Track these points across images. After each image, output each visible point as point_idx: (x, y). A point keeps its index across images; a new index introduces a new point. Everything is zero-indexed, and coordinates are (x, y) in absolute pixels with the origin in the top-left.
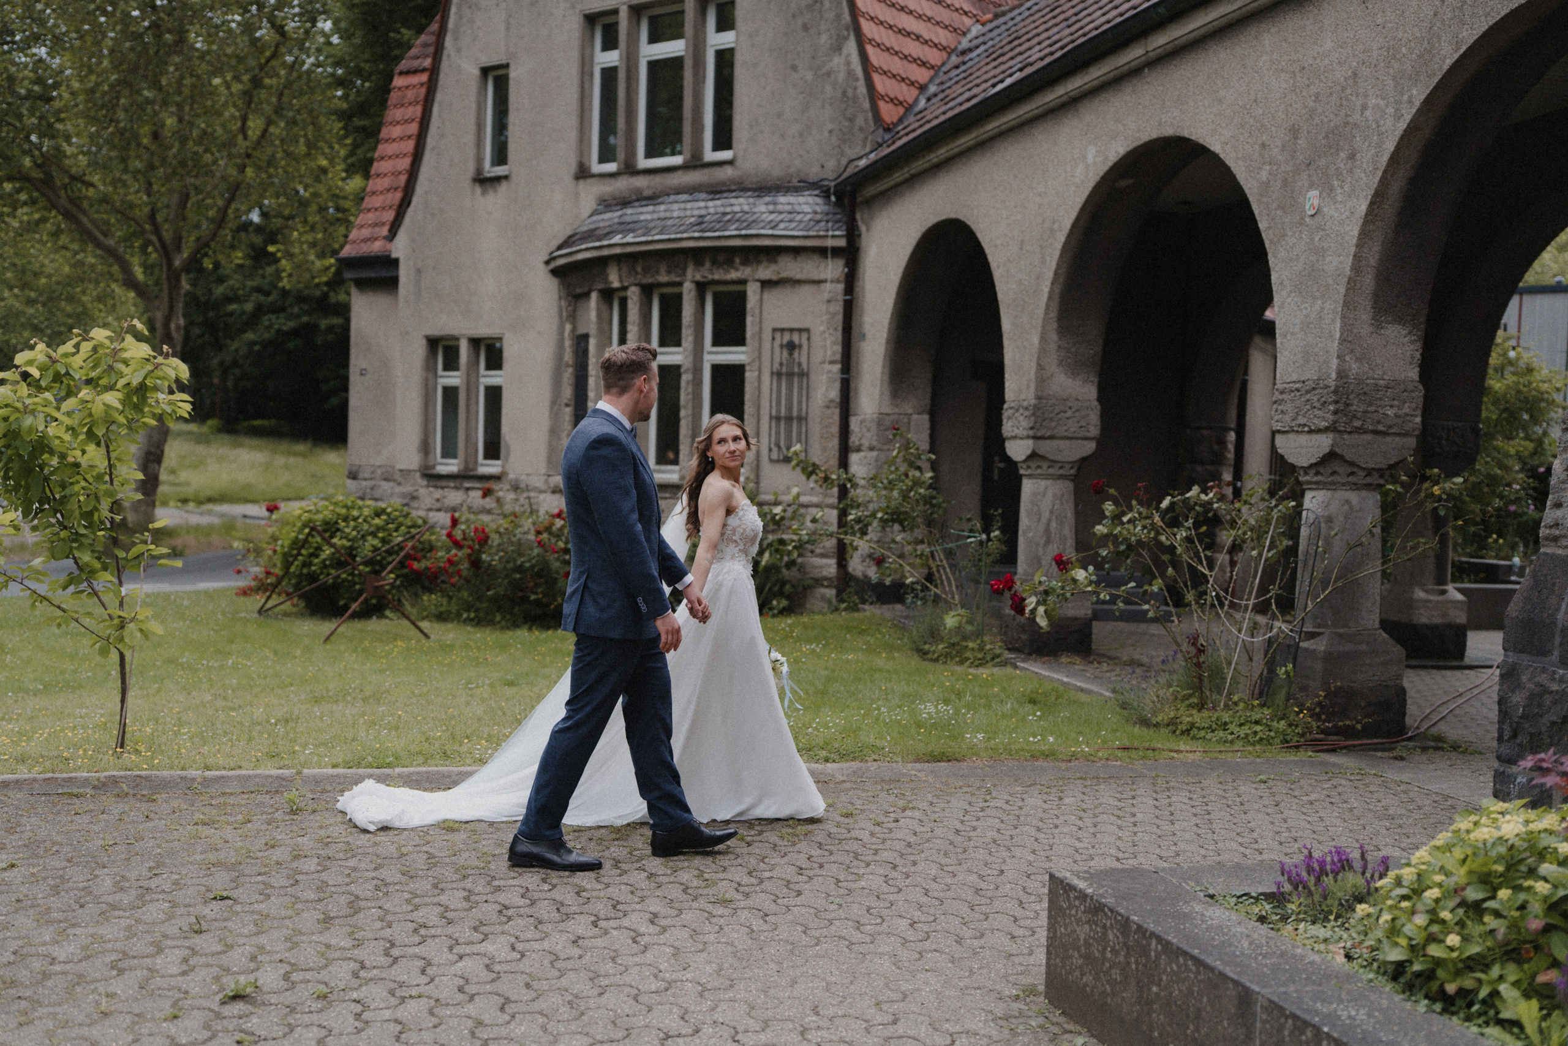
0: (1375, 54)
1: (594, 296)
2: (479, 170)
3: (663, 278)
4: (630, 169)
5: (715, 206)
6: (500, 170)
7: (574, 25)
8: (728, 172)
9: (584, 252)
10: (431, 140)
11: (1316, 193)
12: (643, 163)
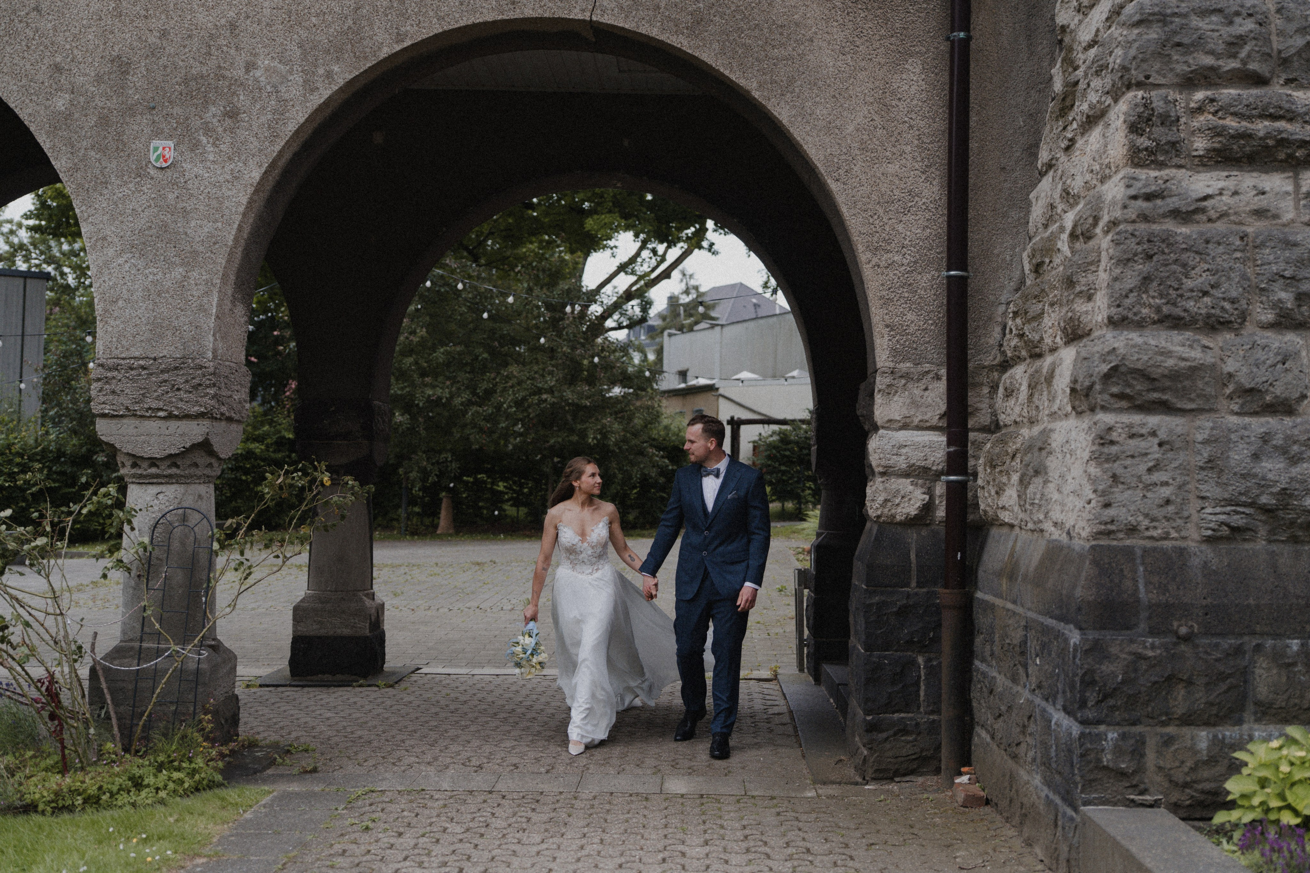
0: (267, 12)
11: (171, 144)
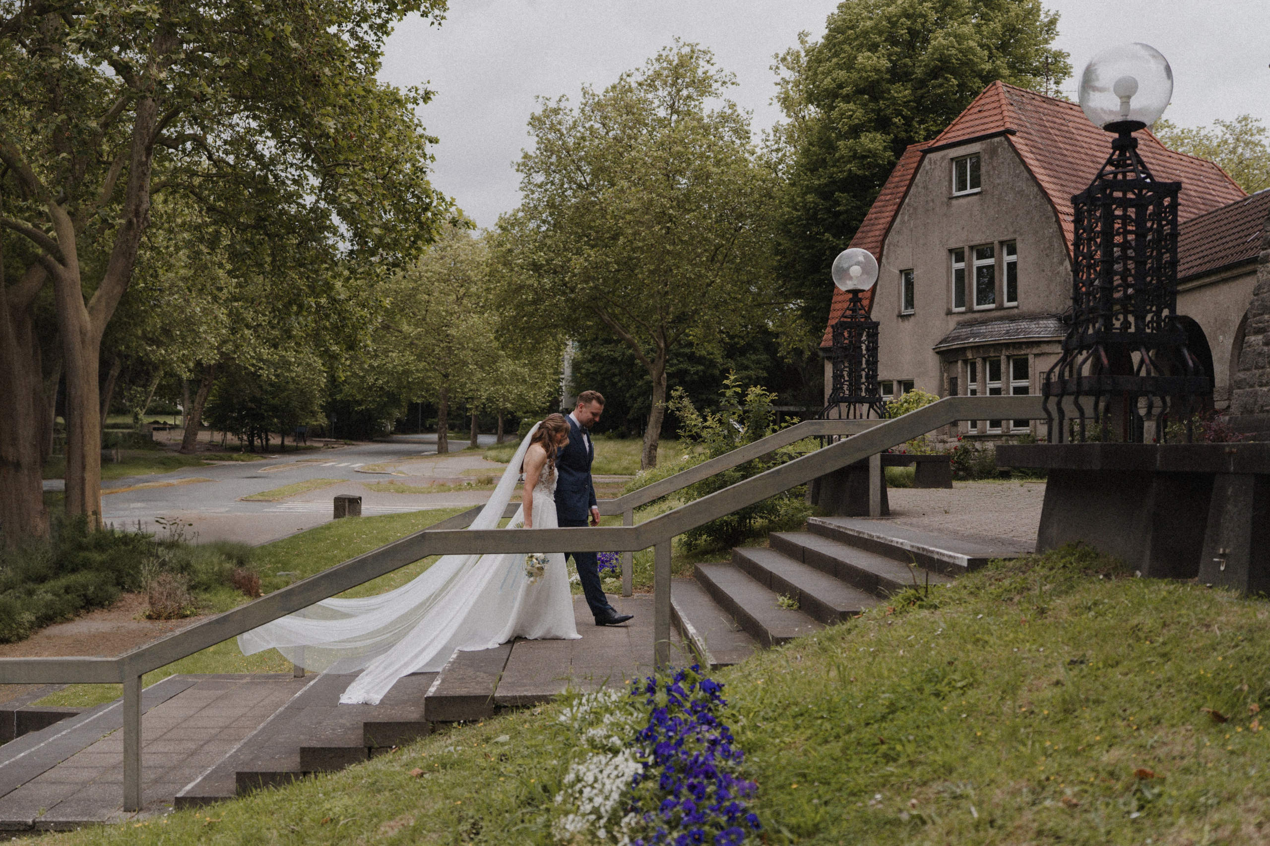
1: (960, 363)
2: (900, 312)
3: (992, 354)
4: (971, 311)
5: (1013, 326)
6: (910, 311)
7: (944, 254)
8: (1016, 311)
9: (956, 345)
10: (876, 300)
12: (976, 307)
